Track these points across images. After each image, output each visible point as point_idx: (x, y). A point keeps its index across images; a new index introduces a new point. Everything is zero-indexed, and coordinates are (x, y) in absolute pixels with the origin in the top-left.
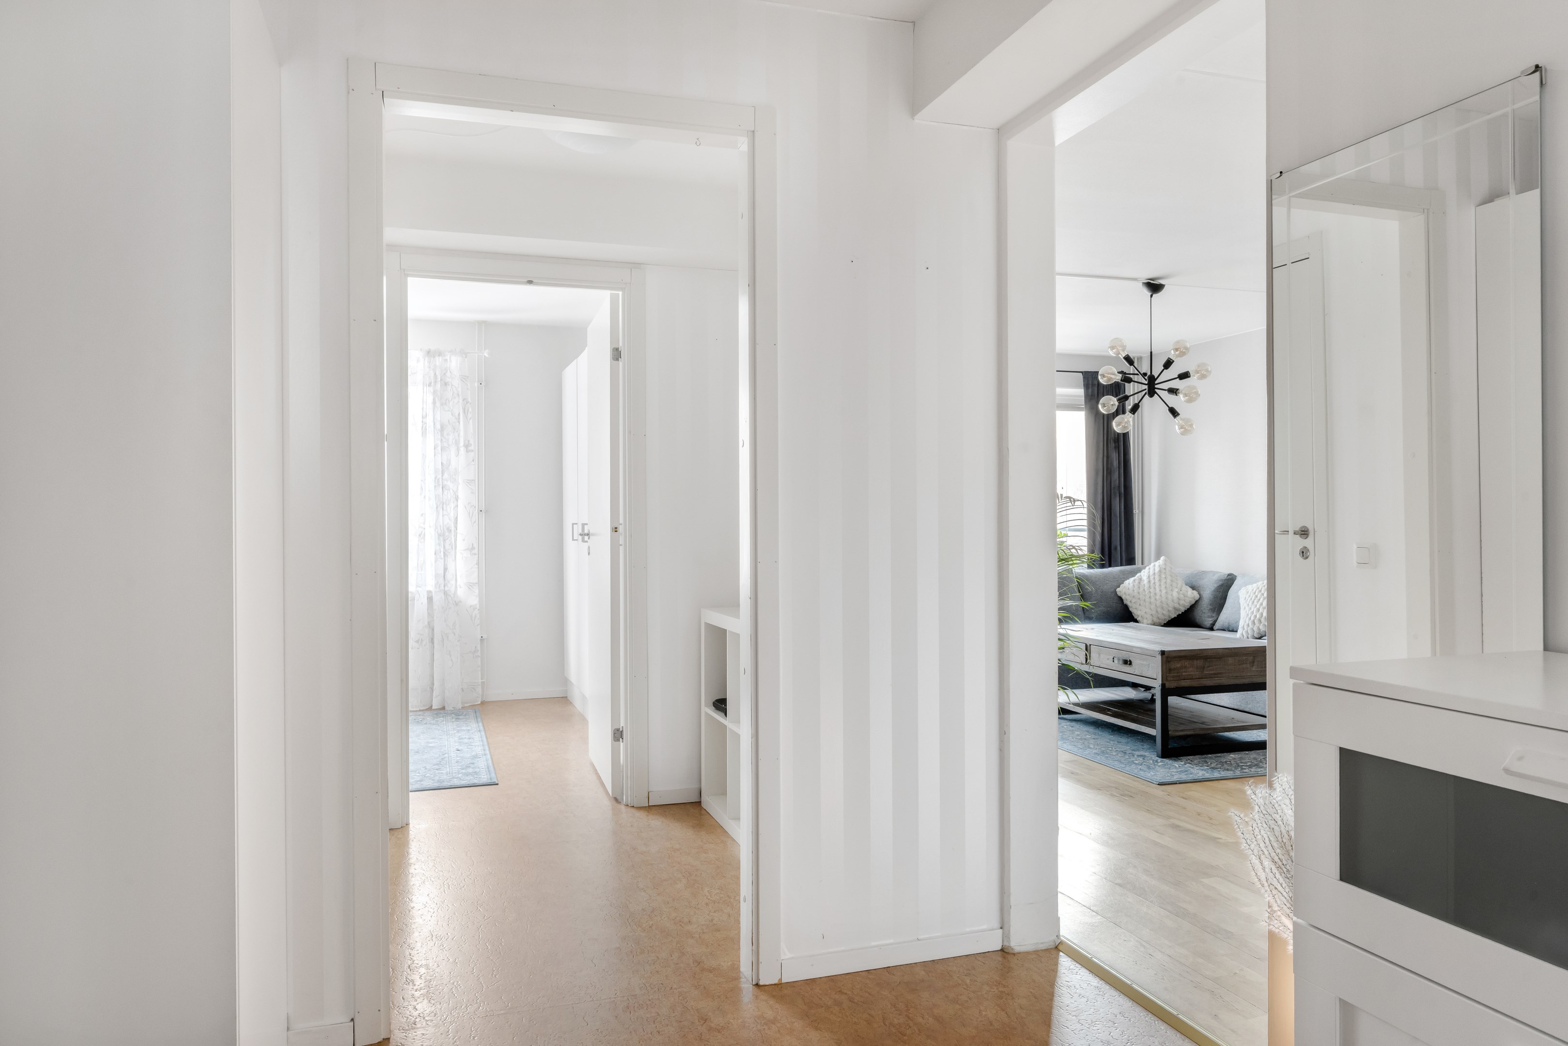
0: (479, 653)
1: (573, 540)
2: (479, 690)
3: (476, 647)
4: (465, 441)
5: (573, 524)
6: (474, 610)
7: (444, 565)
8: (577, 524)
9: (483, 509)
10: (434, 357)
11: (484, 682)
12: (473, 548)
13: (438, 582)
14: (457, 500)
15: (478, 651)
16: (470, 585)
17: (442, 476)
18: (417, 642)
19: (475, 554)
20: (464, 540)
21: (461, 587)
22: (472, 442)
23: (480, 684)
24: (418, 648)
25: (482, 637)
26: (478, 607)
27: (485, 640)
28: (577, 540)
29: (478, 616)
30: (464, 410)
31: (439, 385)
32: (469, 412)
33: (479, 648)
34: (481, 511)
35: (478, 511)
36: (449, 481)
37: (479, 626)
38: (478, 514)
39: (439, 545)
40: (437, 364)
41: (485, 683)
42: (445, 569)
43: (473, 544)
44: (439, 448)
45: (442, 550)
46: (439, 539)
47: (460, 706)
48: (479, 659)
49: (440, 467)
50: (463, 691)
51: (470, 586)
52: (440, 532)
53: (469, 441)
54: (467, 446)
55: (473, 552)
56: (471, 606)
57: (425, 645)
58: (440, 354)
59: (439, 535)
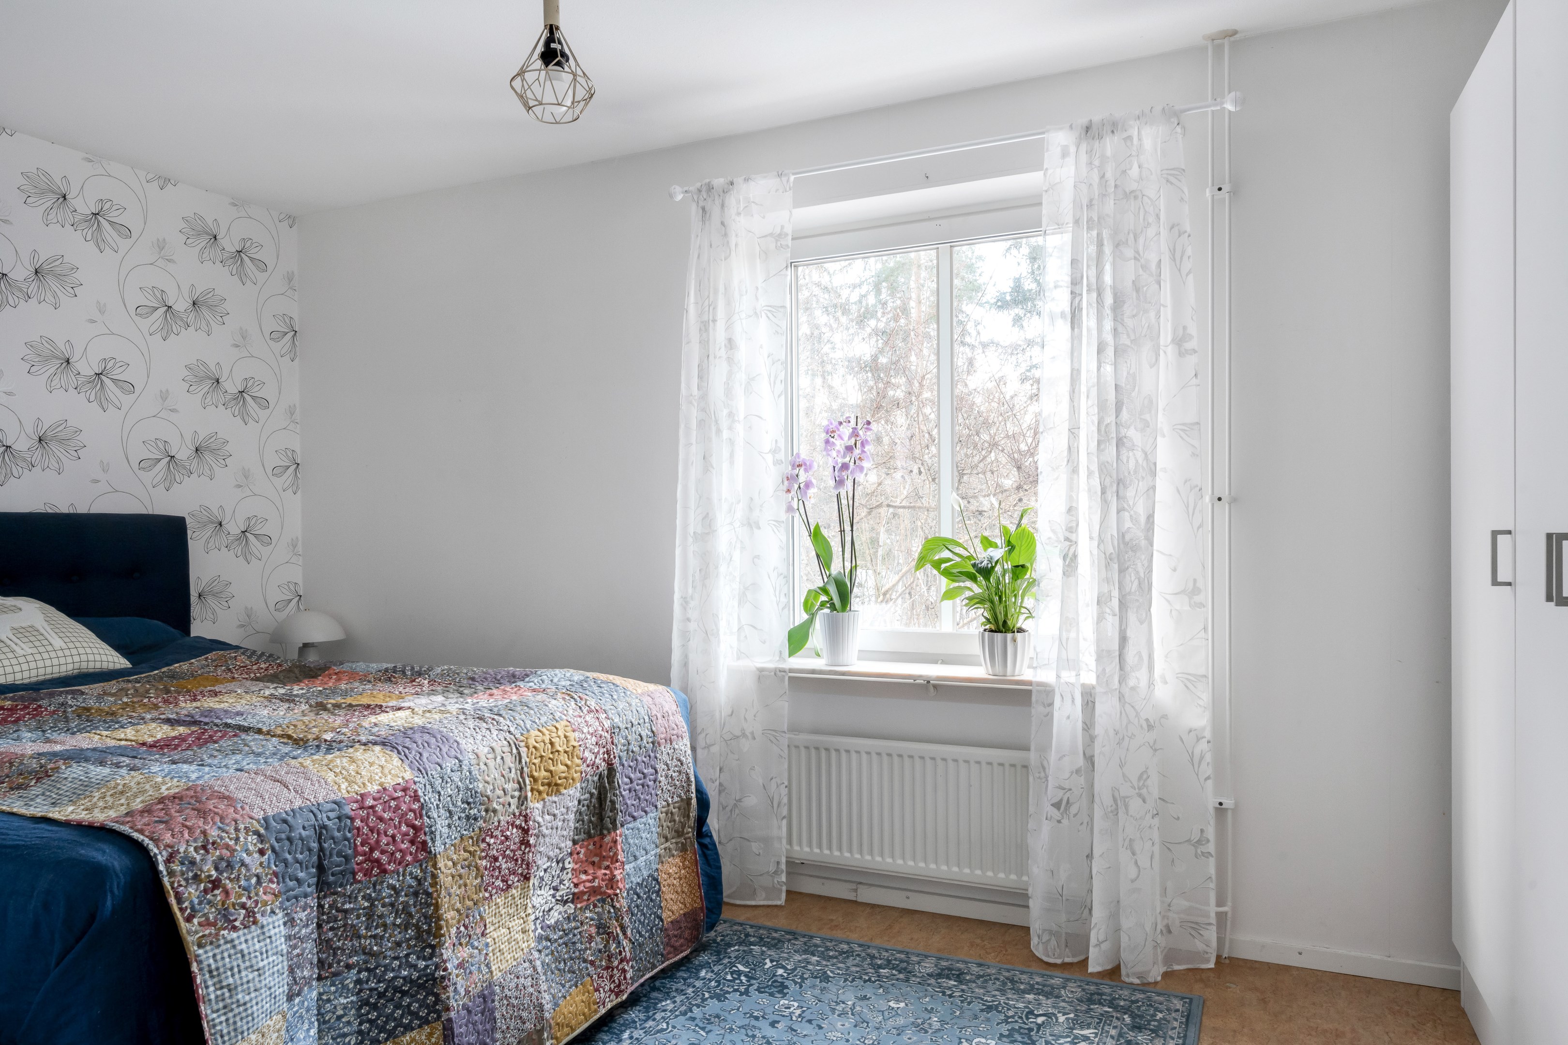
0: (1211, 847)
1: (1495, 582)
2: (1212, 935)
3: (1202, 831)
4: (1175, 330)
5: (1495, 534)
6: (1198, 739)
7: (1120, 630)
8: (1509, 532)
9: (1225, 495)
10: (1100, 137)
11: (1226, 913)
12: (1196, 591)
13: (1104, 670)
14: (1154, 474)
15: (1208, 841)
16: (1187, 679)
17: (1117, 417)
18: (1057, 805)
19: (1202, 605)
20: (1175, 570)
21: (1166, 683)
22: (1193, 330)
23: (1213, 920)
24: (1059, 822)
25: (1221, 804)
26: (1208, 734)
27: (1230, 813)
28: (1509, 584)
29: (1208, 757)
30: (1173, 252)
31: (1112, 202)
32: (1185, 258)
33: (1211, 833)
34: (1220, 499)
35: (1211, 500)
36: (1132, 427)
37: (1210, 782)
38: (1213, 505)
39: (1108, 580)
40: (1109, 153)
41: (1229, 915)
42: (1123, 640)
43: (1195, 581)
44: (1110, 352)
45: (1116, 593)
46: (1107, 566)
47: (1155, 974)
48: (1212, 861)
49: (1111, 396)
50: (1170, 932)
51: (1188, 681)
52: (1110, 550)
53: (1185, 328)
54: (1179, 341)
55: (1197, 599)
56: (1190, 731)
57: (1075, 815)
58: (1114, 127)
59: (1109, 559)
